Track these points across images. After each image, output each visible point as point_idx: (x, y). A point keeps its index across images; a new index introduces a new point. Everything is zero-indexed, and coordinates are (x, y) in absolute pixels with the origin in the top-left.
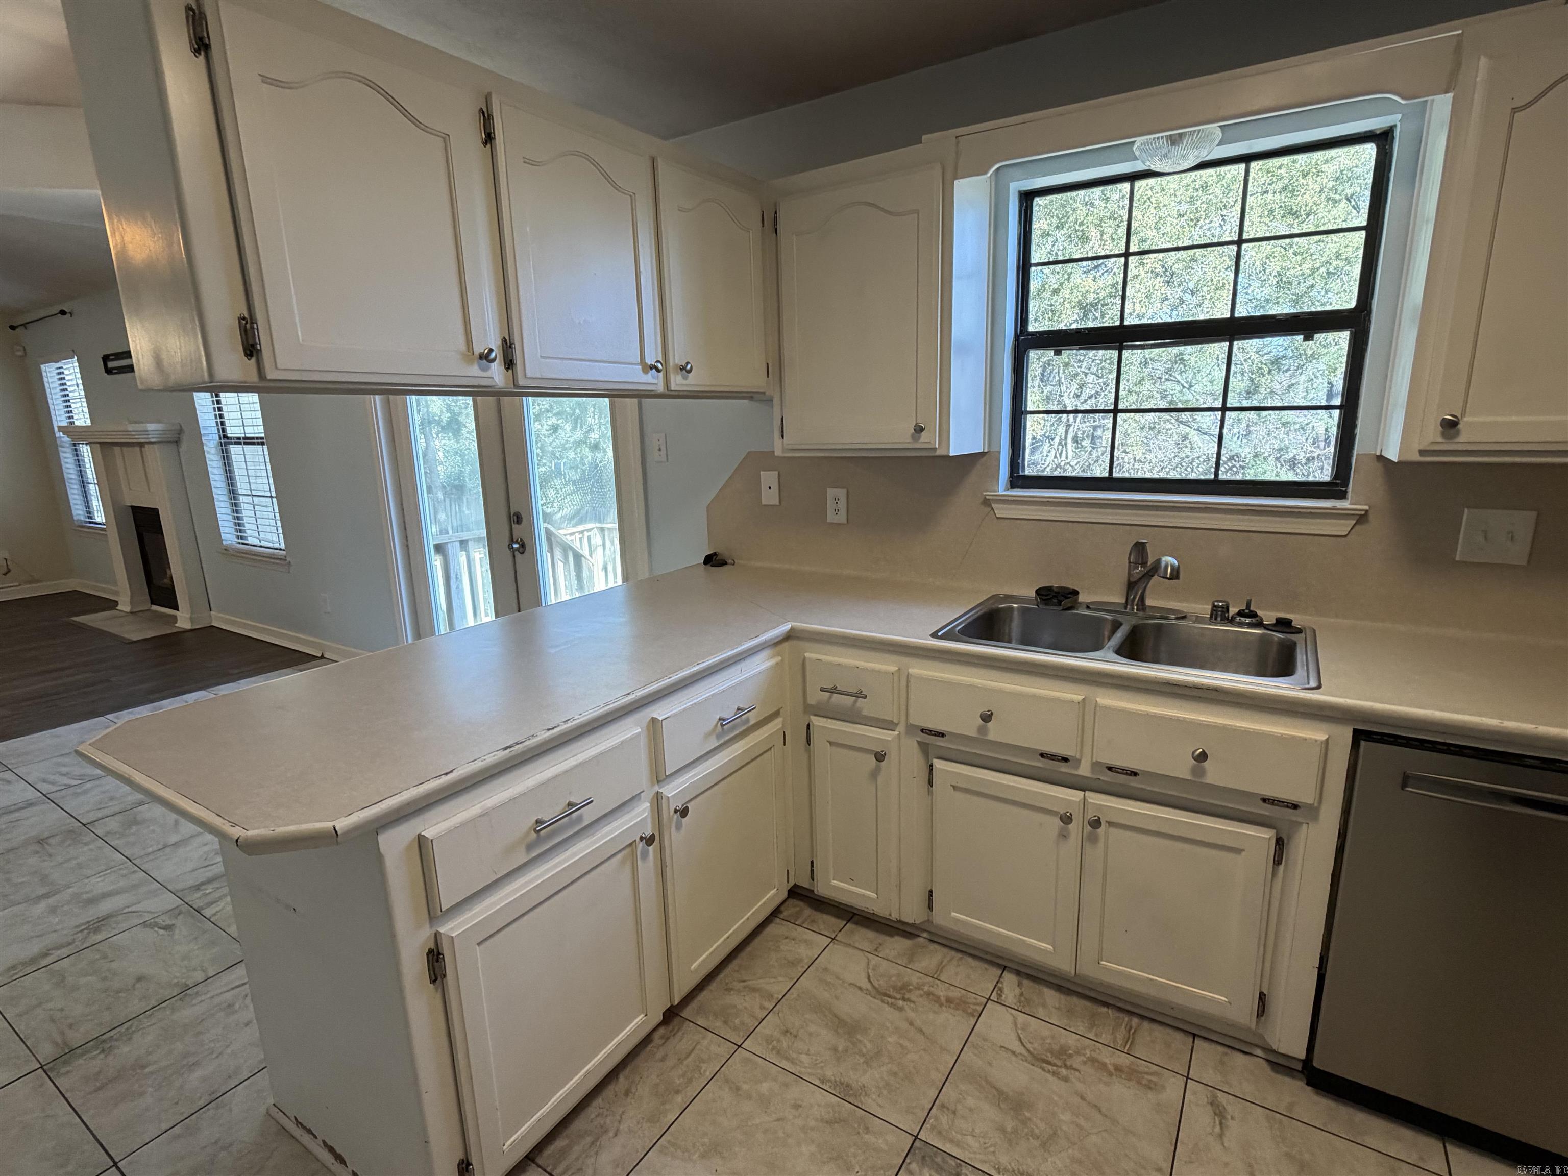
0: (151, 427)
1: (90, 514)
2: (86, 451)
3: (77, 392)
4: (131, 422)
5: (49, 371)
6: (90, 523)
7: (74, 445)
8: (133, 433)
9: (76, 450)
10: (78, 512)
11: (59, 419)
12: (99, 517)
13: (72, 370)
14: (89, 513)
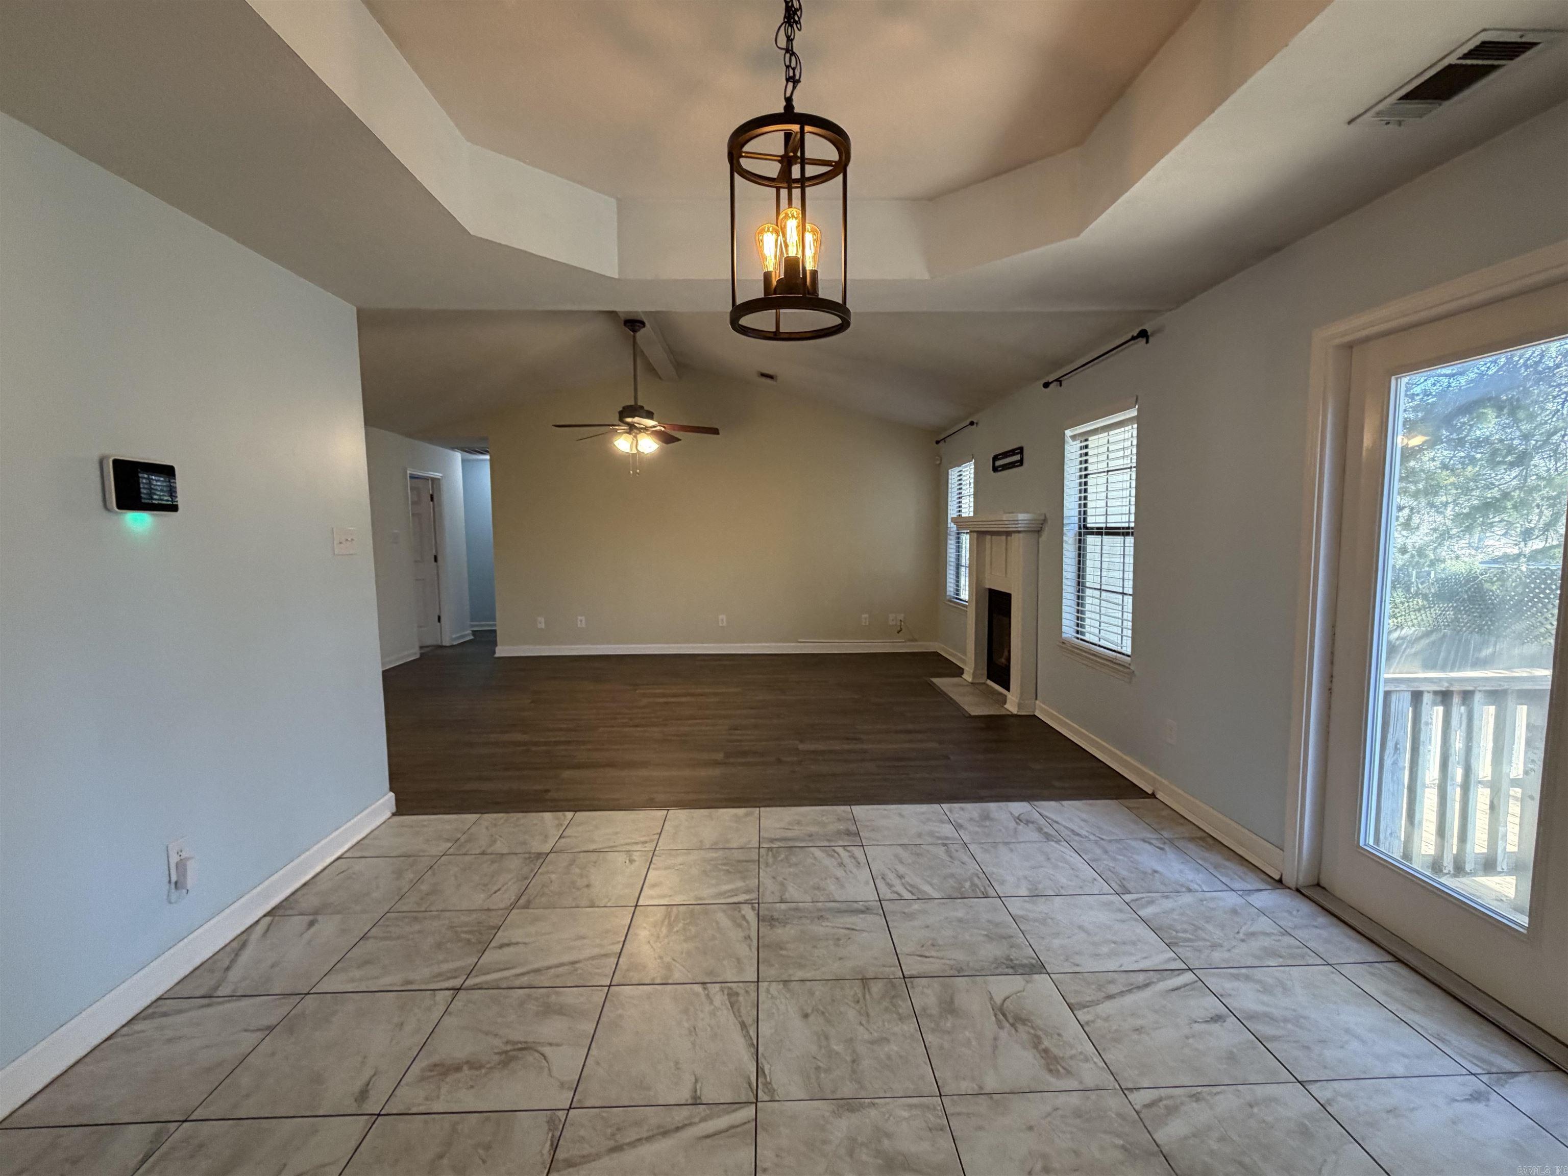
0: (1021, 516)
1: (957, 592)
2: (966, 539)
3: (969, 490)
4: (1005, 513)
5: (953, 474)
6: (957, 598)
7: (958, 534)
8: (1006, 522)
9: (958, 538)
10: (950, 589)
11: (952, 513)
12: (965, 595)
13: (968, 471)
14: (958, 590)
